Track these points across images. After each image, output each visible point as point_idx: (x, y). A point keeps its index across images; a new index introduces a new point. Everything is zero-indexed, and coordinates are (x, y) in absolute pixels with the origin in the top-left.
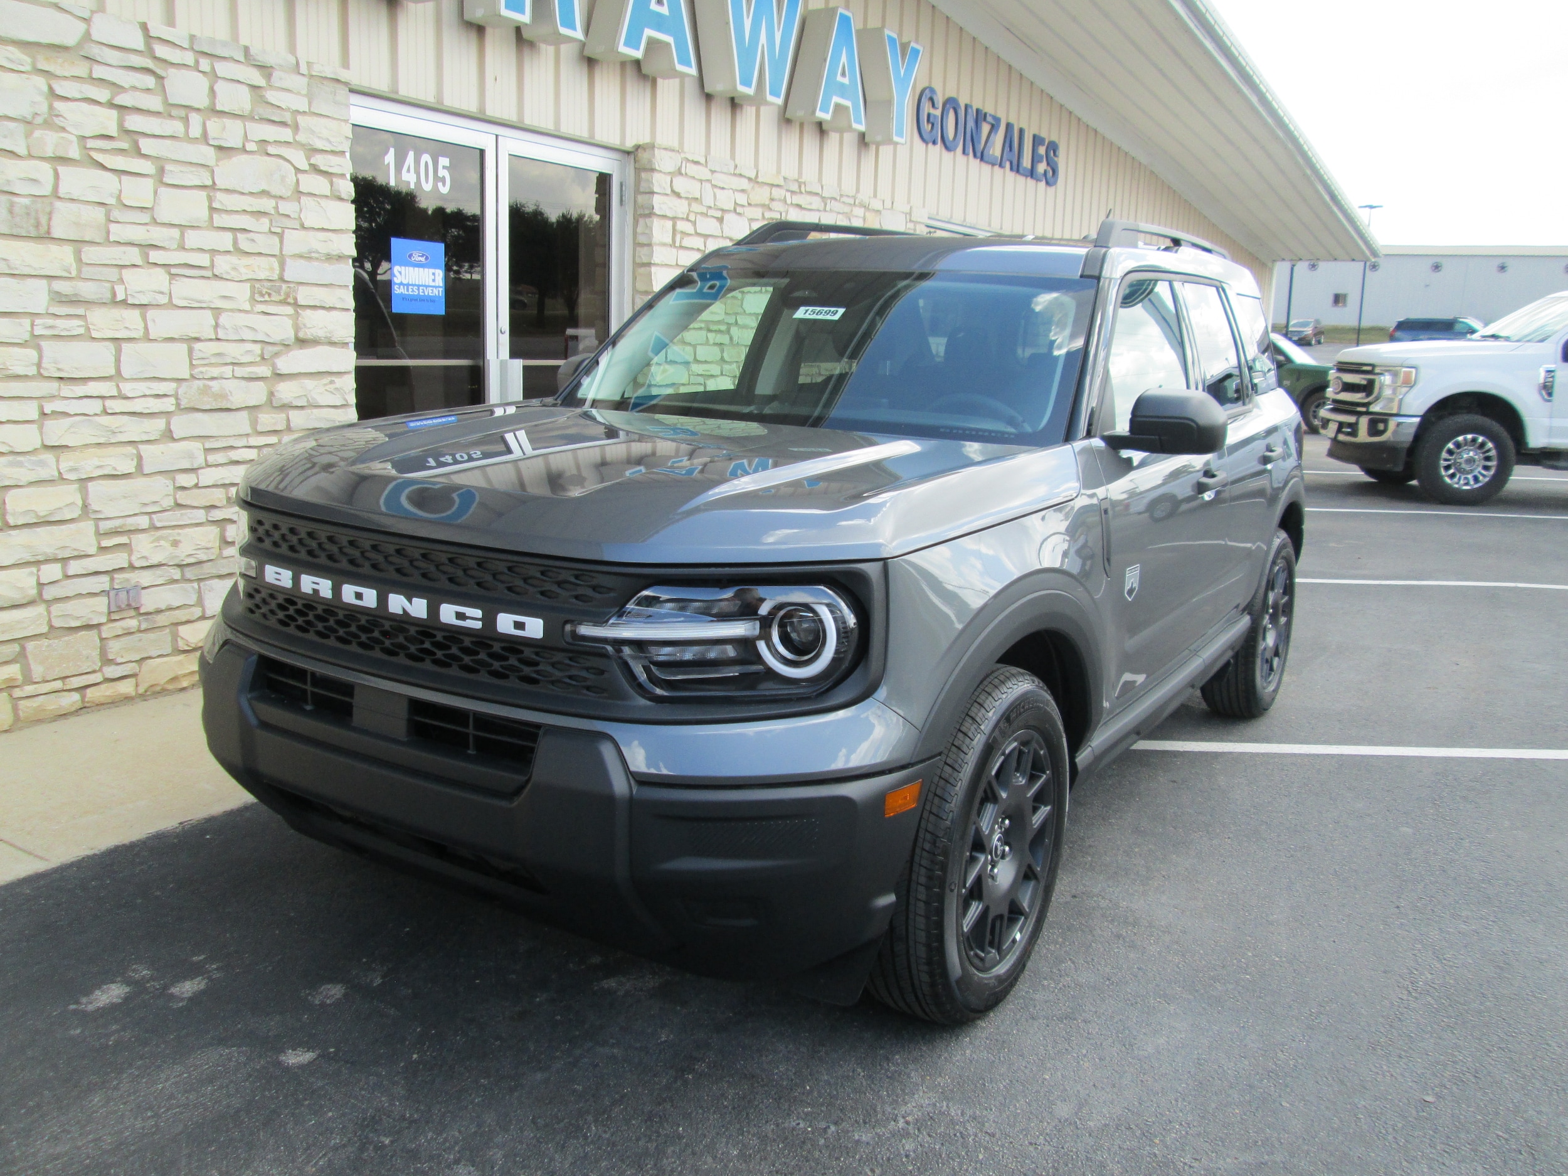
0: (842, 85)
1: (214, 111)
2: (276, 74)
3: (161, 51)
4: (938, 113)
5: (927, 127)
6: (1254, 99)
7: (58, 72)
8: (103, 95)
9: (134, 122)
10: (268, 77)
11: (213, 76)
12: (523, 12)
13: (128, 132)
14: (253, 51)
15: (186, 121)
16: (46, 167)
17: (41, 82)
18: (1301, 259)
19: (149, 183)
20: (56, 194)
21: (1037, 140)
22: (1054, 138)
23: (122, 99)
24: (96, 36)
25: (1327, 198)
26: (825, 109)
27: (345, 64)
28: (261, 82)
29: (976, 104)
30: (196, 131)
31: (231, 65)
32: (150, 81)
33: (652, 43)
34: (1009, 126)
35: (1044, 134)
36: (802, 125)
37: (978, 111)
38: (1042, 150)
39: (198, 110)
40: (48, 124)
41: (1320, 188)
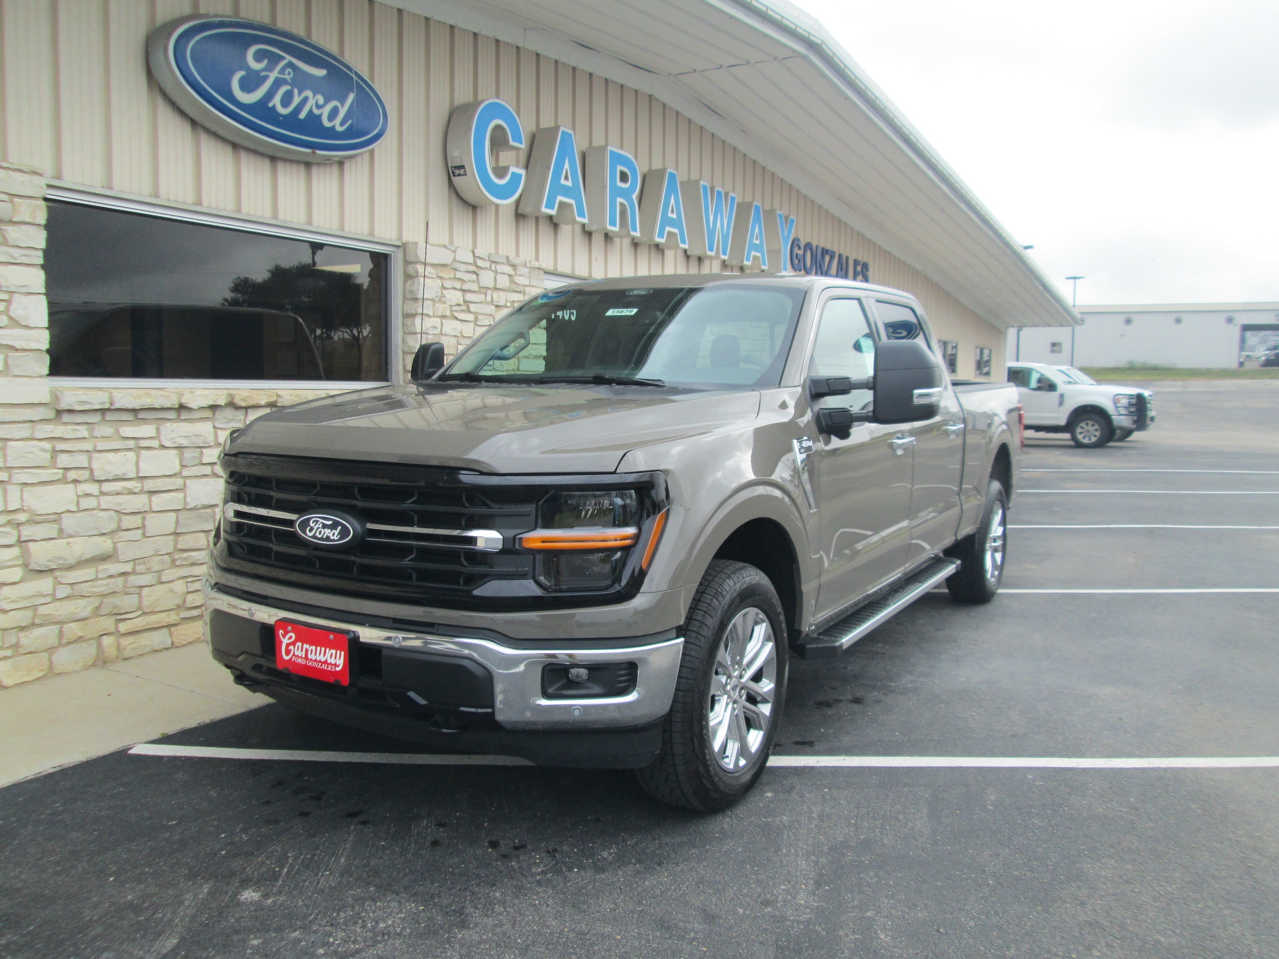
0: (756, 245)
1: (496, 289)
2: (519, 268)
3: (479, 263)
4: (801, 252)
5: (796, 262)
6: (991, 233)
7: (445, 277)
8: (458, 285)
9: (469, 297)
10: (515, 270)
11: (496, 272)
12: (615, 226)
13: (465, 301)
14: (510, 258)
15: (486, 294)
16: (439, 320)
17: (439, 281)
18: (1025, 326)
19: (472, 325)
20: (441, 334)
21: (856, 263)
22: (866, 260)
23: (466, 287)
24: (457, 259)
25: (1041, 288)
26: (748, 260)
27: (537, 259)
28: (512, 273)
29: (822, 245)
30: (489, 299)
31: (503, 266)
32: (474, 277)
33: (669, 233)
34: (840, 256)
35: (860, 259)
36: (732, 267)
37: (823, 249)
38: (859, 268)
39: (490, 289)
40: (440, 301)
41: (1036, 282)
